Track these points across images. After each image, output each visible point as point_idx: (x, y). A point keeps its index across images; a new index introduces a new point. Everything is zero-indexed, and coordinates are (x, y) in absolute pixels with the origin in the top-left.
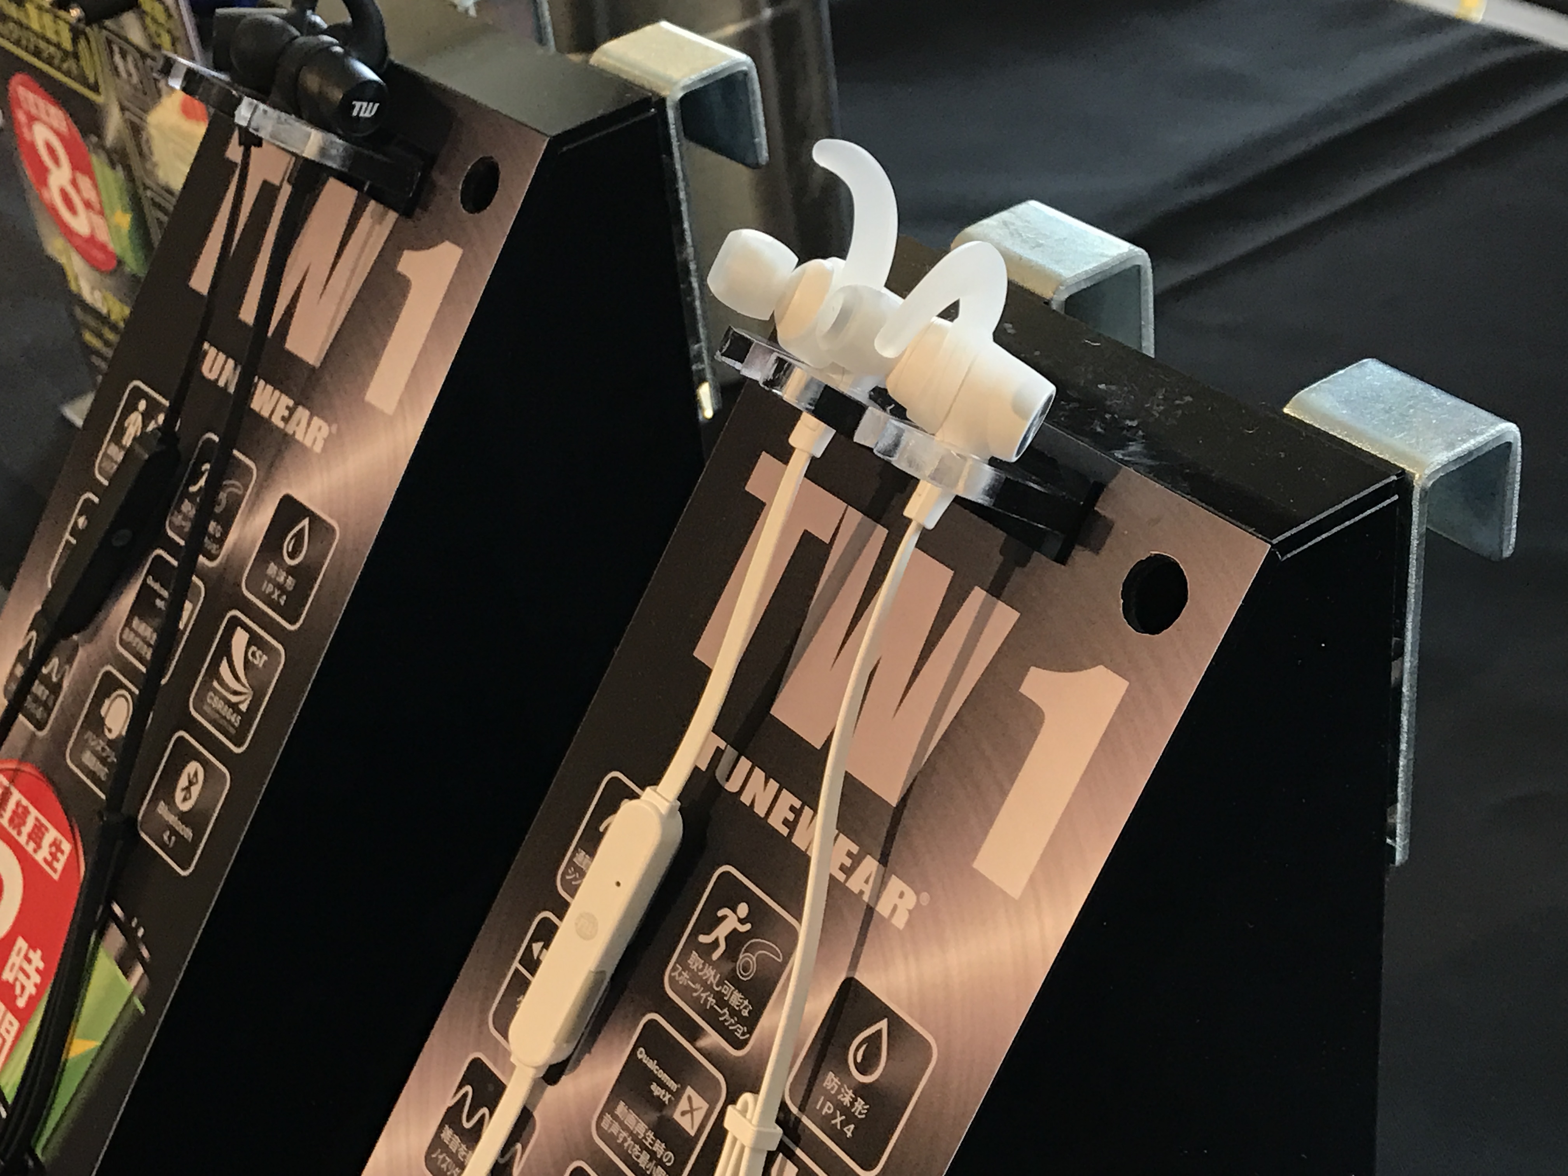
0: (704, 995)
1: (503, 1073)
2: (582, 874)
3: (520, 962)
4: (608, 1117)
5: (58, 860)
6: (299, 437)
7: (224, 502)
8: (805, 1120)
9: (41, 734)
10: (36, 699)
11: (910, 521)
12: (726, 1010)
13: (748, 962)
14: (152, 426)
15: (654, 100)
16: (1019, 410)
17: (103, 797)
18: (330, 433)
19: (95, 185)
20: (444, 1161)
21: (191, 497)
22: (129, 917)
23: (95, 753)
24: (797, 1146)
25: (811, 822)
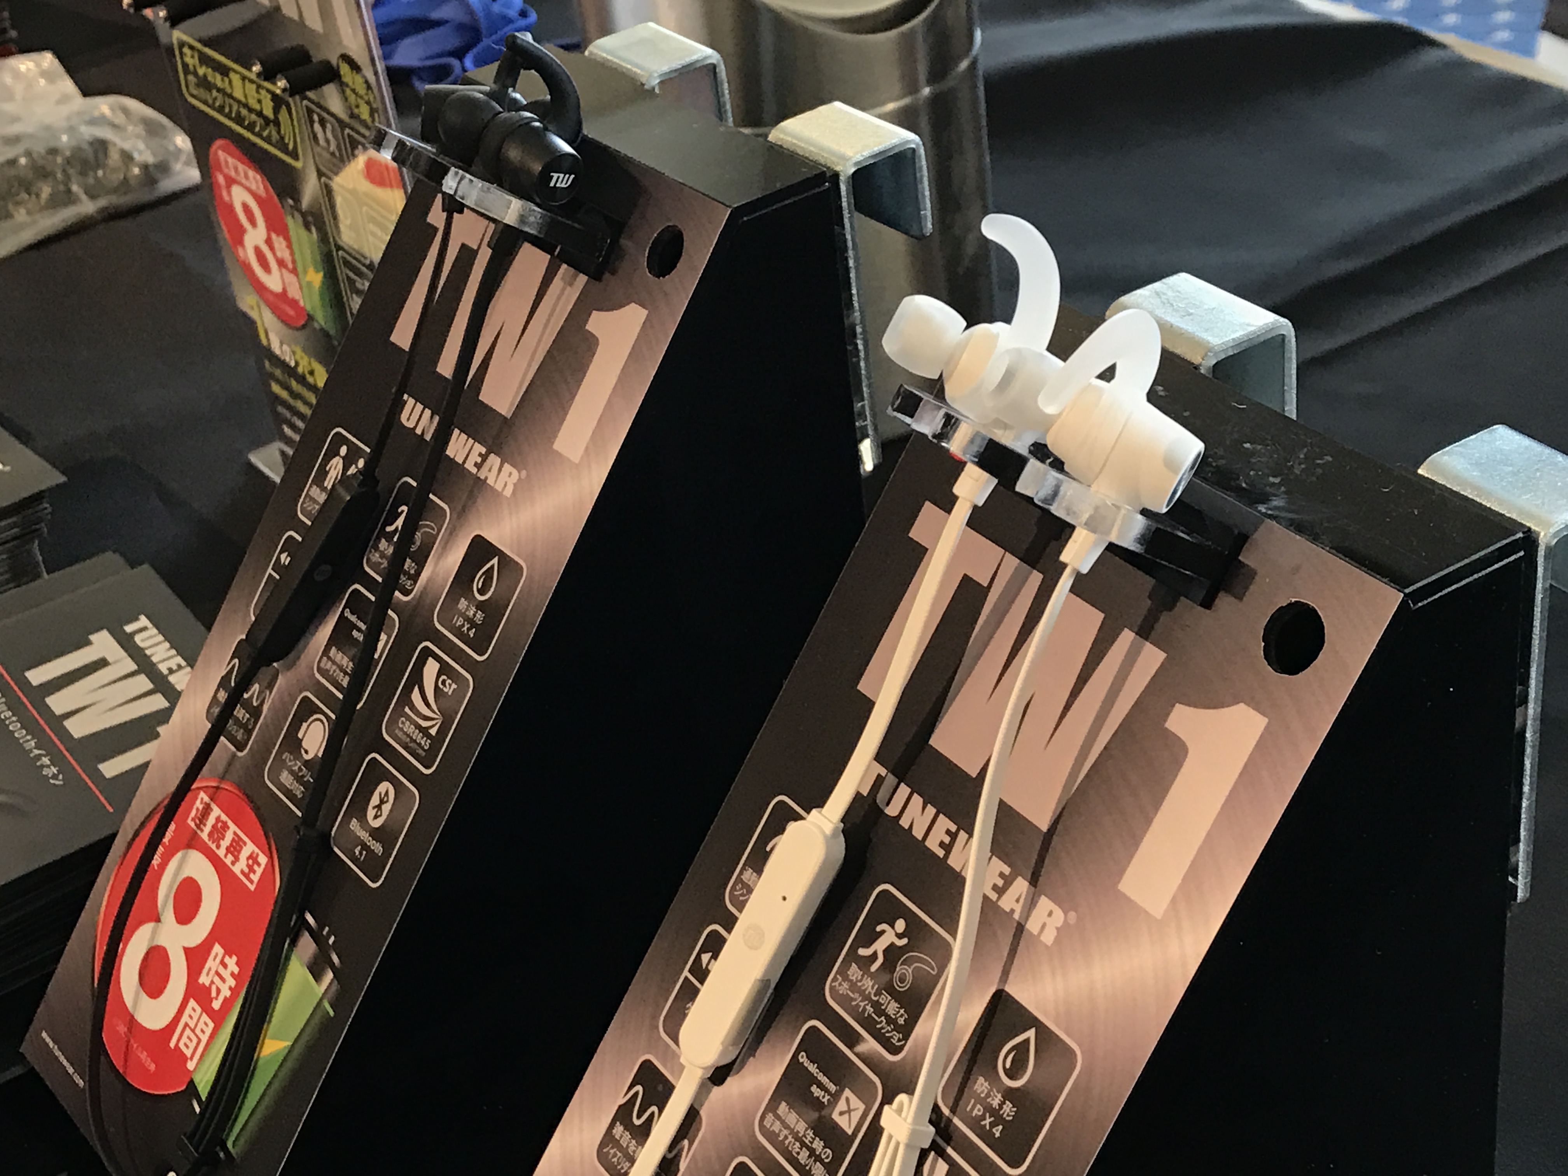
0: (862, 1004)
1: (672, 1073)
2: (750, 891)
3: (690, 971)
4: (770, 1117)
5: (254, 872)
6: (490, 481)
7: (418, 543)
8: (956, 1121)
9: (240, 754)
10: (237, 721)
11: (1064, 566)
12: (883, 1018)
13: (905, 974)
14: (352, 470)
15: (828, 175)
16: (1170, 464)
17: (300, 814)
18: (520, 479)
19: (290, 246)
20: (615, 1155)
21: (389, 537)
22: (321, 926)
23: (292, 772)
24: (949, 1144)
25: (966, 843)
